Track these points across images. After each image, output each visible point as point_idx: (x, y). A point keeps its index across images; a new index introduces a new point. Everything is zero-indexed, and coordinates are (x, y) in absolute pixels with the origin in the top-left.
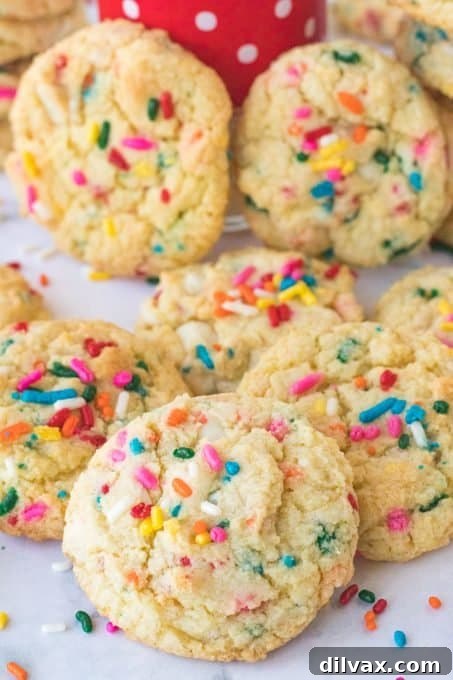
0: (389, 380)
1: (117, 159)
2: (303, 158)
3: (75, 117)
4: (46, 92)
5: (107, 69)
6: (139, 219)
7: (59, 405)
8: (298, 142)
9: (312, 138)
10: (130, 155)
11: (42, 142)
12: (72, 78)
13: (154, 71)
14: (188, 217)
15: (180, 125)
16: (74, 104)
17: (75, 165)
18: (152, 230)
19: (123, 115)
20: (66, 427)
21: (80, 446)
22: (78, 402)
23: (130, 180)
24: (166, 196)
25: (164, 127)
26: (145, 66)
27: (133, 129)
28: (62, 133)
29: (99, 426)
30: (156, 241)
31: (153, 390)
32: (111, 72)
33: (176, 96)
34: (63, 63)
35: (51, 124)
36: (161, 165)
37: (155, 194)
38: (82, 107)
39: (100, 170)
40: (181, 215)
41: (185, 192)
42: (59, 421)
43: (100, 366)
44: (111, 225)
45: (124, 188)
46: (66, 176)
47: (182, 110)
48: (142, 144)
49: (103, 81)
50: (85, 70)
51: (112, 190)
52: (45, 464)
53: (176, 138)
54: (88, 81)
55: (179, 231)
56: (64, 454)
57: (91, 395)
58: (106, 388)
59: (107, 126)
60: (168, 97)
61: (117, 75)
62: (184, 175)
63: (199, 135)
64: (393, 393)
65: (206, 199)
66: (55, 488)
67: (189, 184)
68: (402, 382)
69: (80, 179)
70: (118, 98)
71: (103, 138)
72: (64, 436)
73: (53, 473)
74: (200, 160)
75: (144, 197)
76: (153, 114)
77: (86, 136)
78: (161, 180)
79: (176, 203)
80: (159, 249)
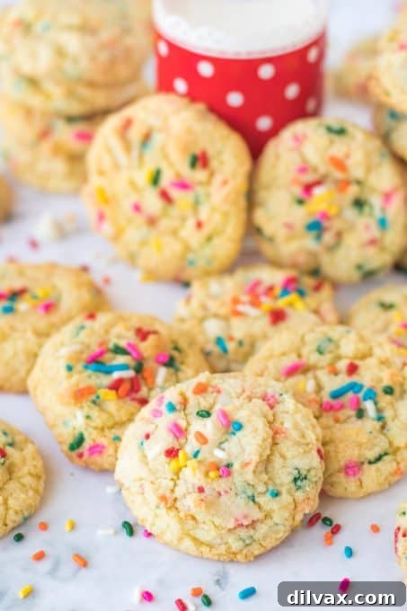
0: (352, 369)
1: (165, 196)
2: (301, 202)
3: (135, 162)
4: (115, 143)
6: (178, 240)
7: (116, 375)
8: (298, 191)
9: (308, 189)
10: (175, 193)
11: (110, 179)
12: (135, 134)
13: (195, 135)
14: (215, 241)
15: (212, 174)
16: (135, 153)
17: (133, 198)
18: (187, 248)
19: (171, 165)
20: (121, 390)
21: (130, 405)
22: (130, 373)
23: (174, 211)
24: (199, 225)
25: (200, 175)
26: (189, 131)
27: (178, 175)
28: (125, 174)
29: (144, 392)
30: (190, 257)
31: (183, 367)
32: (164, 134)
33: (210, 153)
34: (128, 124)
35: (117, 166)
36: (197, 202)
37: (191, 223)
38: (141, 156)
39: (152, 203)
40: (209, 239)
42: (116, 386)
43: (147, 348)
46: (127, 205)
47: (214, 163)
48: (183, 186)
49: (158, 139)
50: (144, 130)
51: (160, 218)
52: (105, 416)
53: (209, 184)
54: (147, 138)
55: (209, 252)
56: (118, 410)
57: (139, 369)
58: (150, 364)
59: (158, 172)
60: (204, 154)
61: (168, 135)
62: (214, 210)
63: (225, 183)
64: (355, 379)
66: (111, 434)
67: (217, 218)
68: (362, 371)
69: (137, 208)
71: (156, 179)
72: (119, 397)
73: (110, 423)
74: (226, 201)
76: (194, 165)
77: (143, 177)
78: (196, 212)
79: (206, 230)
80: (192, 263)
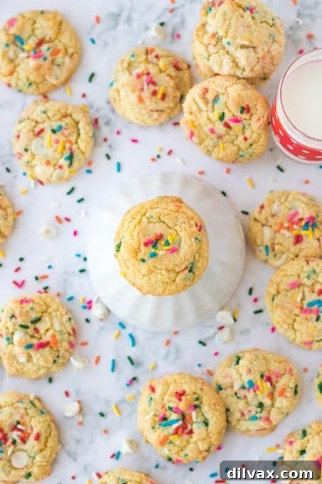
1: (227, 125)
3: (210, 109)
5: (223, 94)
6: (234, 145)
10: (232, 124)
11: (196, 116)
12: (210, 96)
13: (242, 97)
14: (254, 146)
15: (252, 115)
16: (210, 105)
17: (210, 126)
18: (239, 149)
19: (229, 111)
23: (232, 132)
24: (246, 139)
25: (245, 116)
26: (239, 95)
27: (234, 116)
28: (204, 114)
30: (241, 153)
32: (225, 95)
33: (251, 106)
34: (206, 90)
35: (200, 110)
36: (244, 128)
37: (241, 138)
38: (213, 106)
39: (220, 128)
40: (251, 145)
41: (253, 138)
44: (224, 147)
45: (229, 134)
46: (206, 130)
47: (253, 111)
48: (237, 121)
49: (222, 99)
50: (215, 94)
51: (224, 135)
53: (250, 119)
54: (216, 98)
55: (250, 151)
59: (223, 114)
60: (248, 106)
61: (228, 98)
62: (253, 132)
63: (259, 119)
65: (261, 140)
67: (255, 136)
69: (212, 131)
70: (228, 104)
71: (222, 117)
74: (260, 128)
75: (237, 138)
76: (242, 112)
77: (215, 116)
78: (244, 133)
79: (249, 141)
80: (242, 156)
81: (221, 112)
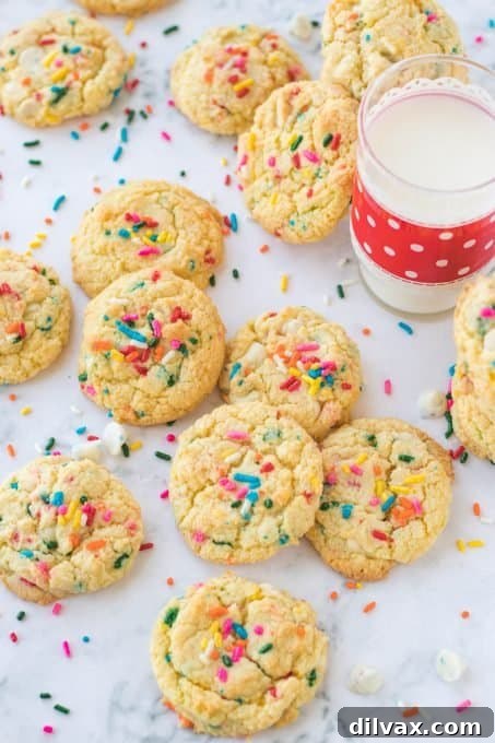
1: (296, 161)
3: (288, 127)
4: (281, 105)
5: (317, 107)
6: (291, 201)
10: (304, 161)
11: (264, 133)
12: (297, 103)
13: (339, 120)
14: (316, 211)
15: (338, 157)
16: (291, 118)
17: (274, 153)
18: (294, 210)
19: (311, 136)
23: (297, 176)
24: (310, 194)
25: (327, 153)
26: (335, 113)
27: (313, 147)
28: (277, 132)
30: (293, 218)
32: (318, 110)
33: (343, 137)
34: (297, 92)
35: (275, 125)
36: (317, 175)
37: (305, 190)
38: (294, 122)
39: (285, 163)
40: (313, 209)
41: (321, 196)
44: (276, 197)
45: (293, 179)
46: (266, 157)
47: (342, 148)
48: (314, 159)
49: (312, 112)
50: (306, 102)
51: (286, 177)
53: (332, 164)
54: (305, 108)
55: (307, 218)
59: (301, 139)
60: (339, 137)
61: (320, 112)
62: (326, 187)
63: (344, 167)
65: (329, 206)
67: (325, 193)
69: (272, 163)
70: (314, 126)
71: (295, 146)
74: (336, 181)
75: (300, 189)
76: (326, 143)
77: (287, 139)
78: (313, 184)
79: (313, 200)
80: (293, 223)
81: (299, 133)
